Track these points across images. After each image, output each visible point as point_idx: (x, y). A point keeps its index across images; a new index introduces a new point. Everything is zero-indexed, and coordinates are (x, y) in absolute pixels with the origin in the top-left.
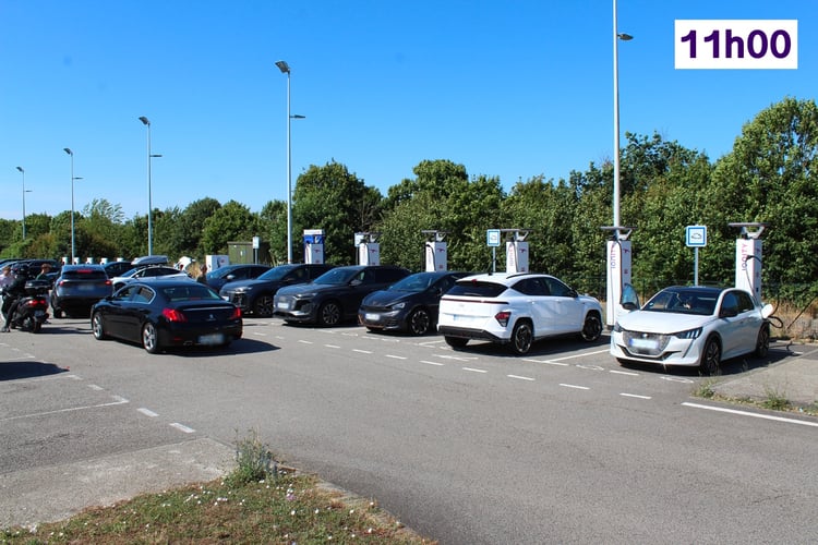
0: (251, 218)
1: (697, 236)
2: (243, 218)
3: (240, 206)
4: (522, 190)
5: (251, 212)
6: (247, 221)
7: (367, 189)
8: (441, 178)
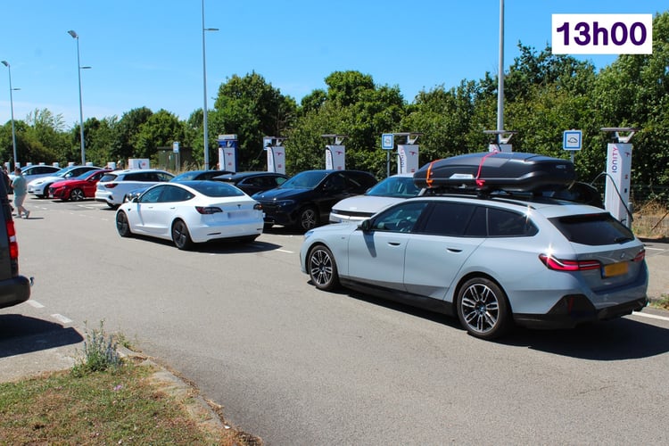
0: (179, 126)
1: (573, 140)
2: (171, 126)
3: (169, 115)
4: (425, 98)
5: (179, 120)
6: (175, 128)
7: (282, 98)
8: (350, 88)
